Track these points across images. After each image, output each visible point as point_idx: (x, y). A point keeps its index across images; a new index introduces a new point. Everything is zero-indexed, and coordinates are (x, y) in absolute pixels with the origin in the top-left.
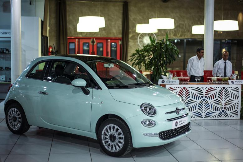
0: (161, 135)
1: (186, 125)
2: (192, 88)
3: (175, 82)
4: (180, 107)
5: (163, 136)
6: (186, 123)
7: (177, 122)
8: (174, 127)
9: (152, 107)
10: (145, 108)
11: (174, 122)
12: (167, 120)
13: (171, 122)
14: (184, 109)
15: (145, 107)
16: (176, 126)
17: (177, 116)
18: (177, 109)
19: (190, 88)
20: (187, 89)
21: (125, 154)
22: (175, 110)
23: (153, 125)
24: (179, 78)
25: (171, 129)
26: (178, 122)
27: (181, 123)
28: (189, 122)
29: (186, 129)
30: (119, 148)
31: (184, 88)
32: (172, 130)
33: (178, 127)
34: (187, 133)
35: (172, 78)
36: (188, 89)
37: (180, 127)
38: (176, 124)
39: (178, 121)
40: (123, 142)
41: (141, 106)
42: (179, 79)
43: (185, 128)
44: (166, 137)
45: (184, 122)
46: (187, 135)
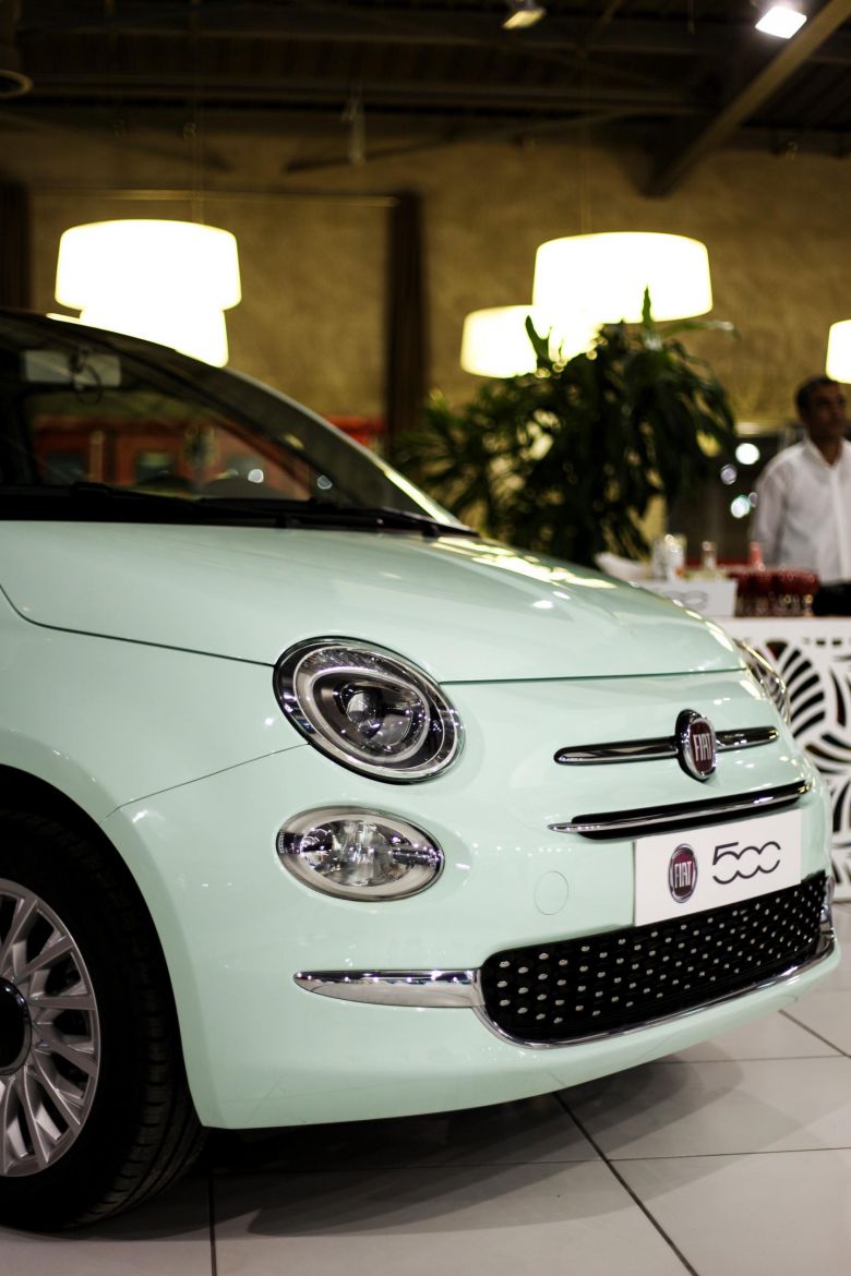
0: (510, 991)
1: (786, 893)
2: (837, 643)
3: (699, 601)
4: (721, 715)
5: (529, 999)
6: (789, 876)
7: (685, 855)
8: (657, 907)
9: (409, 678)
10: (327, 693)
11: (657, 850)
12: (578, 820)
13: (622, 847)
14: (760, 736)
15: (319, 685)
16: (683, 892)
17: (693, 791)
18: (684, 719)
19: (821, 643)
20: (796, 654)
21: (117, 1198)
22: (671, 732)
23: (415, 876)
24: (740, 569)
25: (624, 921)
26: (703, 856)
27: (728, 866)
28: (814, 870)
29: (790, 935)
30: (55, 1134)
31: (777, 648)
32: (632, 933)
33: (699, 903)
34: (795, 981)
35: (679, 572)
36: (809, 652)
37: (722, 913)
38: (674, 875)
39: (700, 840)
40: (94, 1071)
41: (283, 674)
42: (731, 576)
43: (774, 926)
44: (567, 1012)
45: (767, 859)
46: (795, 997)
